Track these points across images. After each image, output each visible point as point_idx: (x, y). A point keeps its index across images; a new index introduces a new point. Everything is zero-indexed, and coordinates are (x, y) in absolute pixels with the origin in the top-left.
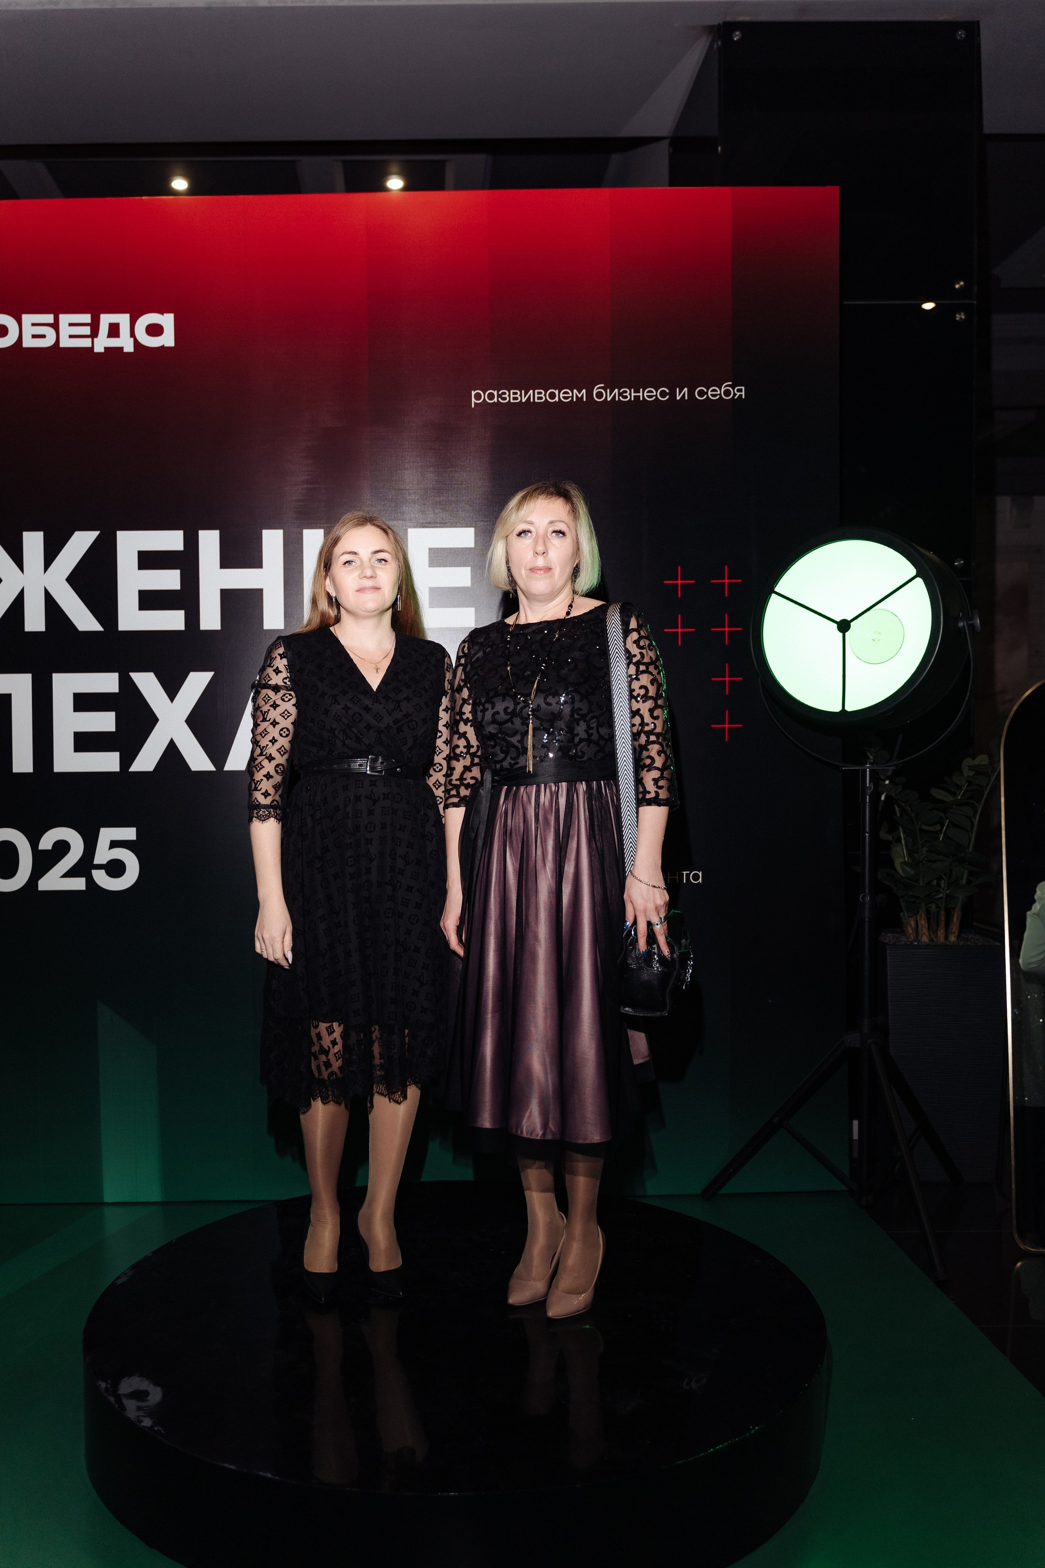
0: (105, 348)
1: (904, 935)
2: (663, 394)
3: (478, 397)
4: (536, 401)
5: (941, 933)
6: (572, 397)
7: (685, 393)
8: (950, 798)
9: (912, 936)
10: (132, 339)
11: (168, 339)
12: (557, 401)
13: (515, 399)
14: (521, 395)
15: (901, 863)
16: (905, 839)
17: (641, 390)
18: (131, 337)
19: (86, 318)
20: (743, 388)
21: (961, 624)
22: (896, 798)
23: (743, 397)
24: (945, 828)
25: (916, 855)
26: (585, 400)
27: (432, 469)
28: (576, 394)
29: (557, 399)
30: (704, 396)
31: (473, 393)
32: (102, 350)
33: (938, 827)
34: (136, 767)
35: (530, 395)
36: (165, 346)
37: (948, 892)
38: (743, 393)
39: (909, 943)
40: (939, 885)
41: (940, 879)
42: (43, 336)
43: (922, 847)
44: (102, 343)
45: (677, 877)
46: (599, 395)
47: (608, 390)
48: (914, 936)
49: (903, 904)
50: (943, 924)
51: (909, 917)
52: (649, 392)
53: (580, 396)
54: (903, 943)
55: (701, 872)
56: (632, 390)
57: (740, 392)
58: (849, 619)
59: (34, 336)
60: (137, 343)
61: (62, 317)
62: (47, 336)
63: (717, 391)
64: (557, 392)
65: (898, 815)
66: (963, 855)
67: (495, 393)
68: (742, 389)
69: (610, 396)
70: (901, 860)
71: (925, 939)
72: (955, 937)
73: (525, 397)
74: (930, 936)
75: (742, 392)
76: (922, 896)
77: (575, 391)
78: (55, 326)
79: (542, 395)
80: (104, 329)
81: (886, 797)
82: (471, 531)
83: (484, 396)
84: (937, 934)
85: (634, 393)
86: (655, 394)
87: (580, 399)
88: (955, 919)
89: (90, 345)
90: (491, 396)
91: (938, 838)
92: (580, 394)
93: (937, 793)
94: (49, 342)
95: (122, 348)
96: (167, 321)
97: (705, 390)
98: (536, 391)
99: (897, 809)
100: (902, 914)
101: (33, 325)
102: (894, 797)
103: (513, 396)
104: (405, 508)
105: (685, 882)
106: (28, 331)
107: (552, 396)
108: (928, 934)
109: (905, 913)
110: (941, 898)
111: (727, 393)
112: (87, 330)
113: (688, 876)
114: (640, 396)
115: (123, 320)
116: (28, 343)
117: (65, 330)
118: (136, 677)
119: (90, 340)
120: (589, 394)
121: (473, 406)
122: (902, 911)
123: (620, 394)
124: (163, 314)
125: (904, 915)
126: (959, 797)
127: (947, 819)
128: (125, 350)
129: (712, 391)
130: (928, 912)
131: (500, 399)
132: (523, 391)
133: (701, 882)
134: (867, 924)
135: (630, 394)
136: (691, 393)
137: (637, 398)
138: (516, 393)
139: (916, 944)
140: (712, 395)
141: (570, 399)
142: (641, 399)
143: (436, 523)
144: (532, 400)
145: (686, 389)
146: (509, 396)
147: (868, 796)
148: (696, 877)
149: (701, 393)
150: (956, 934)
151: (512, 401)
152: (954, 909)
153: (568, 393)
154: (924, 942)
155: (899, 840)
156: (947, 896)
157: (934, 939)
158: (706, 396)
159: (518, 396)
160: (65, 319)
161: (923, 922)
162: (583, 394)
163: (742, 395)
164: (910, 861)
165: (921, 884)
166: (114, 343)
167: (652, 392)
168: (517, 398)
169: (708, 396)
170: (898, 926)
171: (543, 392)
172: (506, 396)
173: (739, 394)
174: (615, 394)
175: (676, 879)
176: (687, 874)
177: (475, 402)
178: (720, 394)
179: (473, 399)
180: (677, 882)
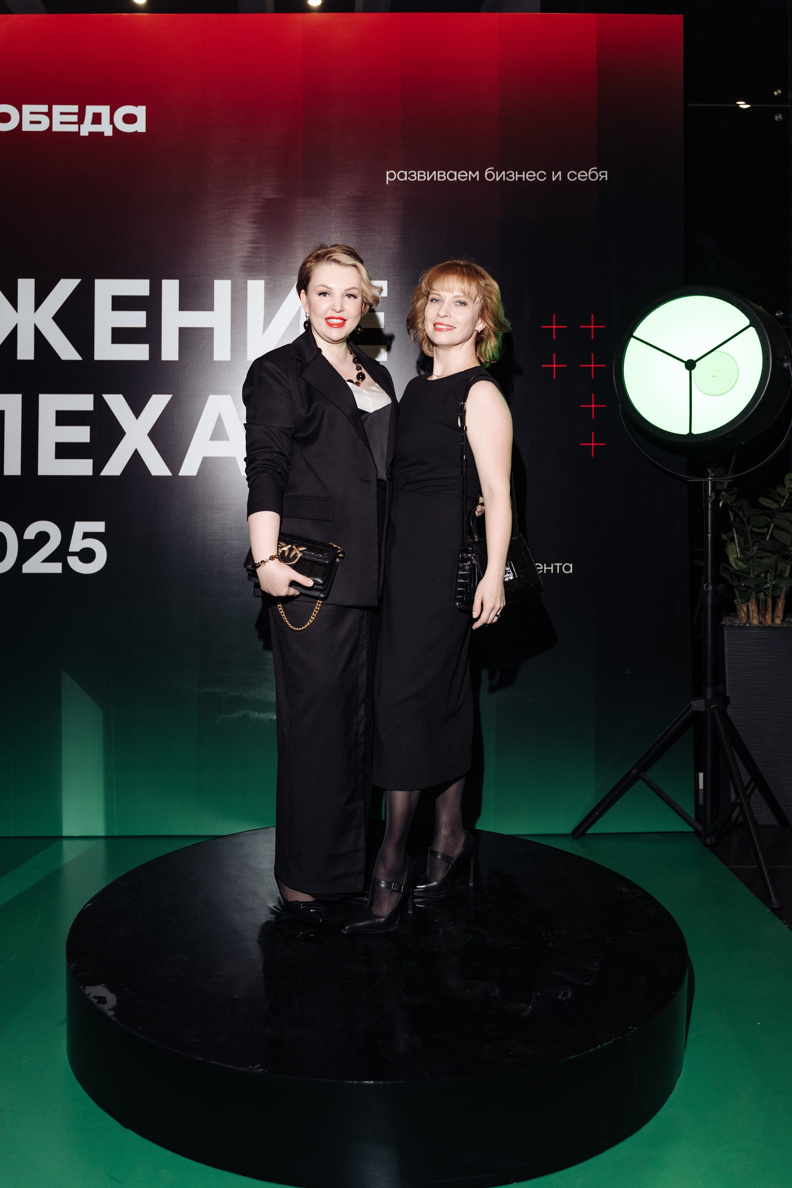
0: (90, 133)
1: (738, 618)
2: (541, 176)
3: (391, 176)
4: (439, 179)
5: (768, 617)
6: (468, 177)
8: (775, 506)
9: (744, 619)
10: (111, 126)
11: (140, 126)
12: (456, 180)
13: (421, 178)
14: (426, 175)
15: (735, 559)
16: (738, 538)
17: (524, 172)
18: (111, 124)
19: (75, 108)
21: (786, 365)
22: (731, 505)
23: (606, 179)
24: (771, 530)
25: (747, 552)
26: (478, 179)
27: (353, 233)
28: (471, 175)
29: (455, 179)
30: (574, 178)
31: (388, 173)
32: (87, 134)
33: (765, 530)
34: (105, 472)
35: (433, 176)
36: (138, 131)
37: (774, 583)
38: (606, 176)
39: (742, 625)
40: (766, 577)
41: (767, 572)
42: (39, 122)
43: (753, 546)
44: (87, 129)
45: (552, 568)
46: (490, 176)
47: (497, 172)
48: (746, 619)
49: (737, 592)
50: (770, 609)
51: (742, 603)
52: (530, 174)
53: (474, 176)
54: (737, 625)
55: (571, 564)
56: (517, 172)
57: (603, 175)
59: (32, 122)
60: (115, 129)
61: (55, 107)
62: (42, 123)
63: (584, 174)
64: (455, 173)
65: (732, 518)
66: (787, 553)
67: (406, 173)
68: (605, 173)
69: (499, 176)
70: (736, 556)
71: (755, 622)
72: (780, 620)
73: (430, 176)
74: (759, 619)
75: (605, 175)
76: (753, 586)
77: (470, 172)
78: (49, 114)
79: (443, 176)
80: (89, 117)
81: (723, 504)
82: (385, 283)
83: (397, 176)
84: (765, 617)
85: (518, 174)
86: (535, 176)
87: (473, 179)
88: (780, 605)
89: (77, 130)
90: (402, 176)
91: (765, 538)
92: (474, 174)
93: (764, 501)
94: (43, 127)
95: (103, 133)
96: (140, 112)
97: (576, 174)
98: (439, 172)
99: (731, 514)
100: (735, 601)
101: (31, 113)
102: (730, 504)
103: (419, 176)
105: (558, 572)
106: (27, 118)
107: (452, 176)
108: (757, 617)
109: (739, 599)
110: (768, 588)
111: (593, 176)
112: (75, 118)
113: (561, 567)
114: (522, 177)
115: (104, 110)
116: (27, 127)
117: (57, 118)
118: (108, 398)
119: (77, 126)
120: (482, 175)
121: (387, 183)
122: (736, 598)
123: (507, 176)
124: (137, 106)
125: (738, 601)
126: (782, 505)
127: (772, 522)
128: (106, 135)
129: (581, 174)
130: (758, 600)
131: (409, 178)
132: (428, 172)
133: (571, 572)
134: (709, 609)
135: (515, 175)
136: (564, 175)
137: (520, 179)
138: (423, 174)
139: (748, 625)
140: (582, 178)
141: (466, 179)
142: (524, 180)
144: (435, 179)
145: (560, 173)
146: (417, 175)
147: (710, 504)
148: (567, 568)
149: (572, 176)
150: (781, 618)
151: (419, 179)
152: (779, 597)
153: (465, 174)
154: (755, 624)
155: (732, 540)
156: (774, 586)
157: (763, 622)
158: (576, 178)
159: (424, 176)
160: (57, 109)
161: (754, 608)
162: (477, 175)
163: (605, 178)
164: (742, 557)
165: (752, 577)
166: (96, 128)
167: (532, 174)
168: (423, 178)
169: (578, 178)
170: (733, 611)
171: (445, 173)
172: (414, 176)
173: (602, 177)
174: (503, 176)
175: (551, 569)
176: (560, 566)
177: (389, 180)
178: (588, 177)
179: (388, 178)
180: (552, 572)
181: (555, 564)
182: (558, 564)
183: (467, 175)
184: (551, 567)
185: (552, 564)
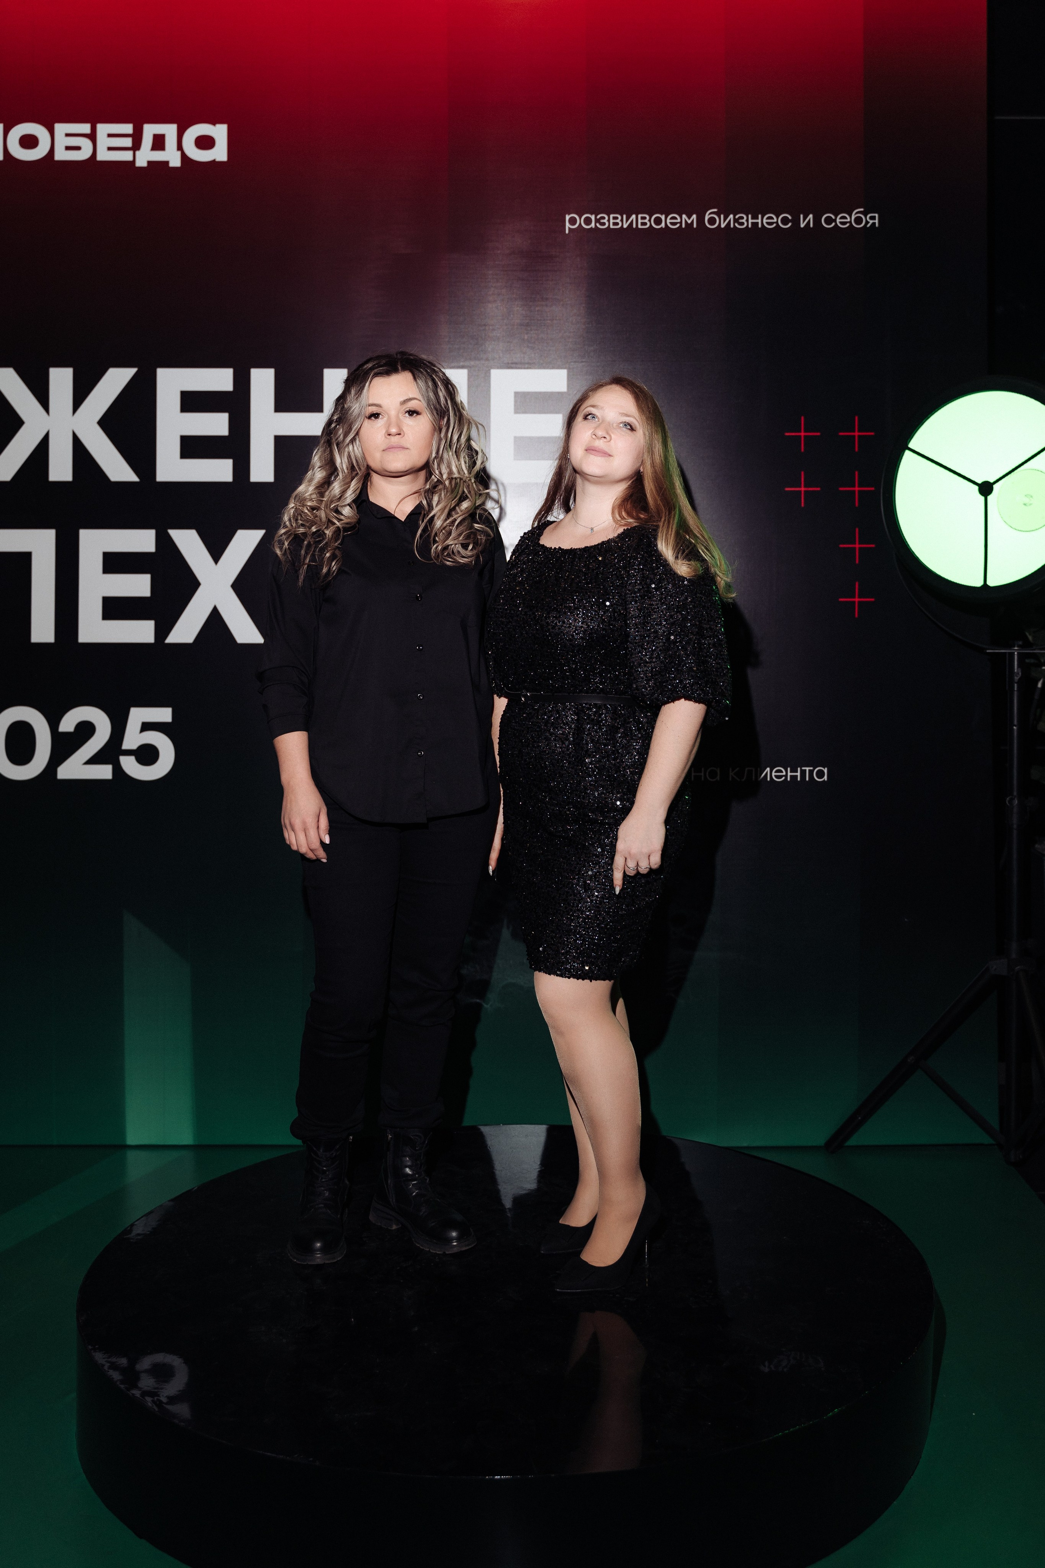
0: (149, 162)
2: (785, 221)
3: (573, 221)
4: (640, 226)
6: (681, 223)
7: (810, 220)
10: (179, 153)
11: (220, 153)
12: (664, 227)
13: (616, 224)
14: (622, 220)
17: (760, 216)
18: (178, 150)
19: (128, 128)
20: (877, 215)
23: (877, 225)
26: (695, 226)
27: (519, 302)
28: (686, 221)
29: (663, 225)
30: (831, 224)
31: (568, 217)
32: (145, 164)
34: (172, 638)
35: (632, 220)
36: (217, 160)
38: (877, 221)
42: (78, 148)
44: (145, 156)
45: (799, 774)
46: (712, 221)
47: (722, 216)
52: (768, 218)
53: (689, 222)
55: (826, 769)
56: (750, 216)
57: (873, 220)
58: (992, 481)
59: (68, 148)
60: (184, 157)
61: (100, 127)
62: (83, 148)
63: (845, 218)
64: (663, 217)
68: (875, 216)
69: (724, 222)
73: (627, 221)
75: (875, 219)
77: (684, 216)
78: (92, 136)
79: (646, 221)
80: (147, 140)
82: (563, 373)
83: (580, 221)
85: (752, 219)
86: (775, 220)
87: (689, 226)
89: (130, 158)
90: (588, 221)
92: (689, 218)
94: (84, 155)
95: (167, 163)
96: (220, 132)
97: (833, 217)
98: (640, 216)
101: (67, 135)
103: (612, 221)
104: (489, 346)
105: (807, 779)
106: (61, 142)
107: (658, 221)
111: (858, 220)
112: (128, 142)
113: (811, 772)
114: (758, 222)
115: (170, 130)
116: (61, 155)
117: (103, 141)
118: (176, 535)
119: (131, 153)
120: (700, 220)
121: (567, 232)
123: (736, 220)
124: (215, 125)
128: (171, 165)
129: (841, 218)
131: (598, 225)
132: (625, 216)
133: (826, 780)
134: (1015, 832)
135: (747, 221)
136: (817, 220)
137: (755, 225)
138: (617, 218)
140: (842, 223)
141: (678, 225)
142: (760, 226)
143: (524, 364)
144: (634, 226)
145: (811, 216)
146: (609, 221)
147: (1016, 683)
148: (820, 774)
149: (829, 221)
151: (612, 226)
153: (676, 218)
158: (833, 224)
160: (103, 129)
162: (693, 221)
163: (875, 223)
166: (158, 156)
167: (772, 218)
168: (617, 224)
169: (836, 224)
171: (648, 217)
172: (605, 221)
173: (871, 222)
174: (730, 220)
175: (797, 776)
176: (809, 770)
177: (569, 227)
178: (850, 222)
179: (567, 225)
180: (799, 779)
181: (803, 768)
182: (807, 769)
183: (679, 220)
184: (797, 772)
185: (799, 769)
